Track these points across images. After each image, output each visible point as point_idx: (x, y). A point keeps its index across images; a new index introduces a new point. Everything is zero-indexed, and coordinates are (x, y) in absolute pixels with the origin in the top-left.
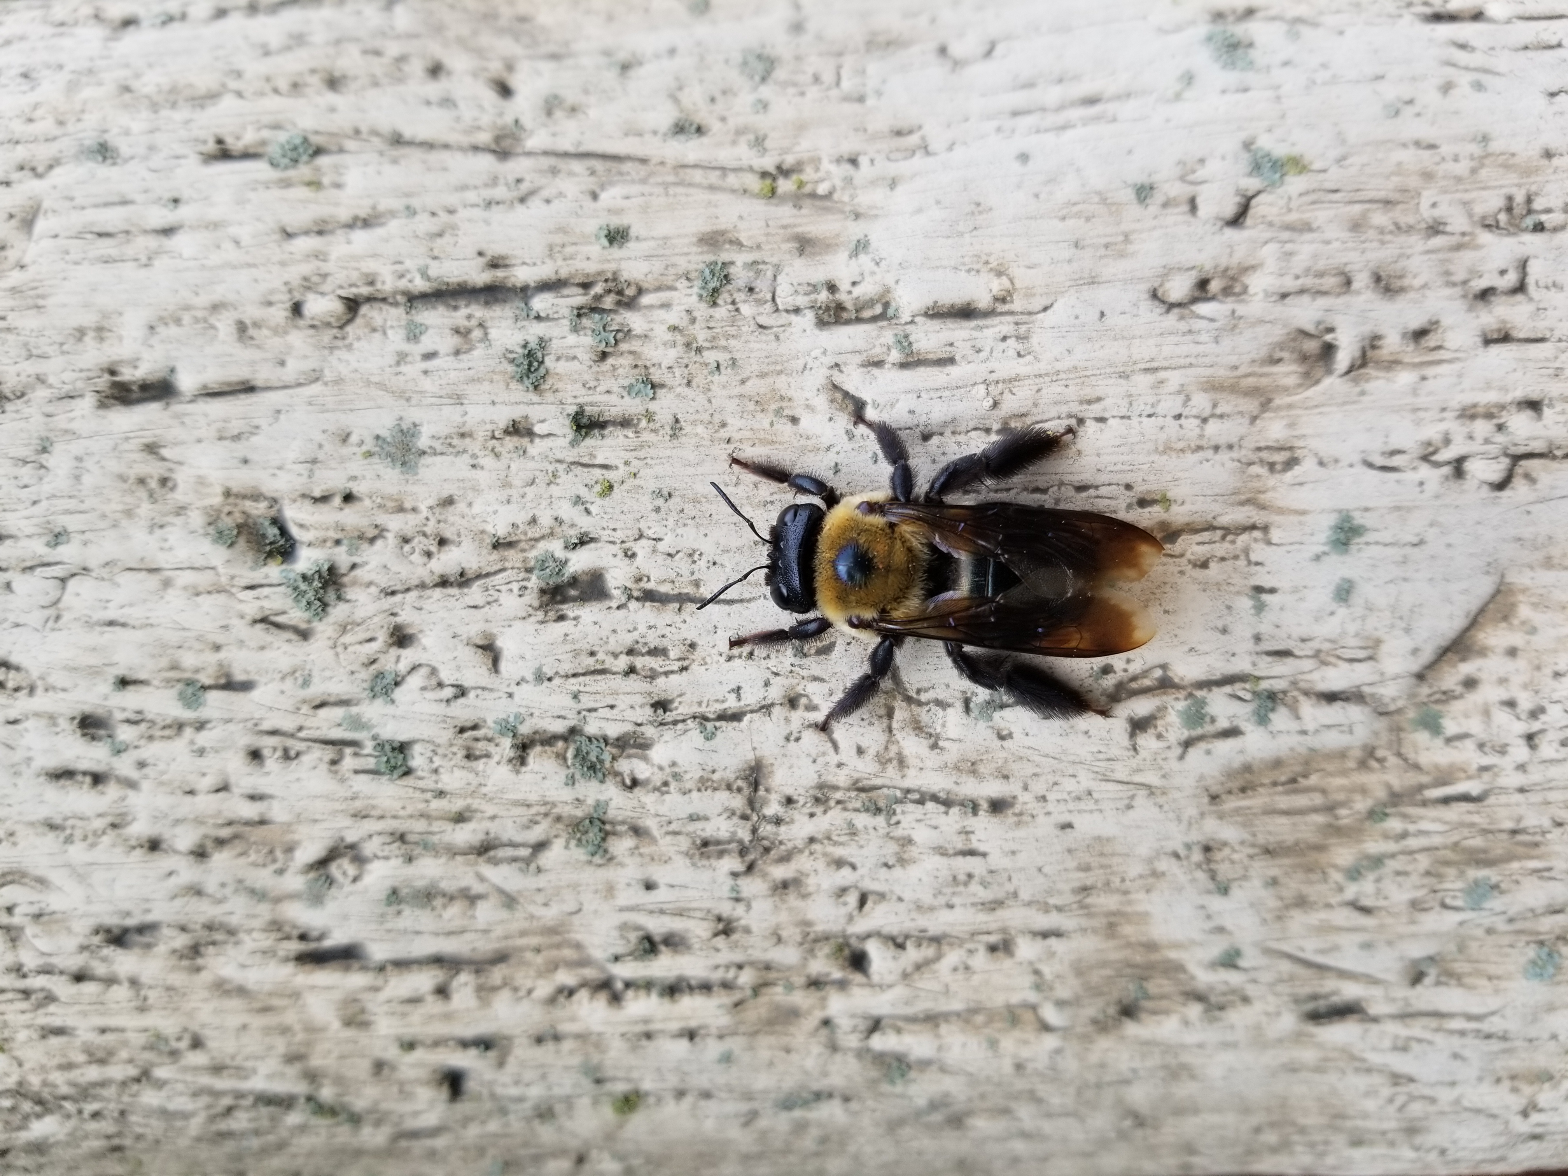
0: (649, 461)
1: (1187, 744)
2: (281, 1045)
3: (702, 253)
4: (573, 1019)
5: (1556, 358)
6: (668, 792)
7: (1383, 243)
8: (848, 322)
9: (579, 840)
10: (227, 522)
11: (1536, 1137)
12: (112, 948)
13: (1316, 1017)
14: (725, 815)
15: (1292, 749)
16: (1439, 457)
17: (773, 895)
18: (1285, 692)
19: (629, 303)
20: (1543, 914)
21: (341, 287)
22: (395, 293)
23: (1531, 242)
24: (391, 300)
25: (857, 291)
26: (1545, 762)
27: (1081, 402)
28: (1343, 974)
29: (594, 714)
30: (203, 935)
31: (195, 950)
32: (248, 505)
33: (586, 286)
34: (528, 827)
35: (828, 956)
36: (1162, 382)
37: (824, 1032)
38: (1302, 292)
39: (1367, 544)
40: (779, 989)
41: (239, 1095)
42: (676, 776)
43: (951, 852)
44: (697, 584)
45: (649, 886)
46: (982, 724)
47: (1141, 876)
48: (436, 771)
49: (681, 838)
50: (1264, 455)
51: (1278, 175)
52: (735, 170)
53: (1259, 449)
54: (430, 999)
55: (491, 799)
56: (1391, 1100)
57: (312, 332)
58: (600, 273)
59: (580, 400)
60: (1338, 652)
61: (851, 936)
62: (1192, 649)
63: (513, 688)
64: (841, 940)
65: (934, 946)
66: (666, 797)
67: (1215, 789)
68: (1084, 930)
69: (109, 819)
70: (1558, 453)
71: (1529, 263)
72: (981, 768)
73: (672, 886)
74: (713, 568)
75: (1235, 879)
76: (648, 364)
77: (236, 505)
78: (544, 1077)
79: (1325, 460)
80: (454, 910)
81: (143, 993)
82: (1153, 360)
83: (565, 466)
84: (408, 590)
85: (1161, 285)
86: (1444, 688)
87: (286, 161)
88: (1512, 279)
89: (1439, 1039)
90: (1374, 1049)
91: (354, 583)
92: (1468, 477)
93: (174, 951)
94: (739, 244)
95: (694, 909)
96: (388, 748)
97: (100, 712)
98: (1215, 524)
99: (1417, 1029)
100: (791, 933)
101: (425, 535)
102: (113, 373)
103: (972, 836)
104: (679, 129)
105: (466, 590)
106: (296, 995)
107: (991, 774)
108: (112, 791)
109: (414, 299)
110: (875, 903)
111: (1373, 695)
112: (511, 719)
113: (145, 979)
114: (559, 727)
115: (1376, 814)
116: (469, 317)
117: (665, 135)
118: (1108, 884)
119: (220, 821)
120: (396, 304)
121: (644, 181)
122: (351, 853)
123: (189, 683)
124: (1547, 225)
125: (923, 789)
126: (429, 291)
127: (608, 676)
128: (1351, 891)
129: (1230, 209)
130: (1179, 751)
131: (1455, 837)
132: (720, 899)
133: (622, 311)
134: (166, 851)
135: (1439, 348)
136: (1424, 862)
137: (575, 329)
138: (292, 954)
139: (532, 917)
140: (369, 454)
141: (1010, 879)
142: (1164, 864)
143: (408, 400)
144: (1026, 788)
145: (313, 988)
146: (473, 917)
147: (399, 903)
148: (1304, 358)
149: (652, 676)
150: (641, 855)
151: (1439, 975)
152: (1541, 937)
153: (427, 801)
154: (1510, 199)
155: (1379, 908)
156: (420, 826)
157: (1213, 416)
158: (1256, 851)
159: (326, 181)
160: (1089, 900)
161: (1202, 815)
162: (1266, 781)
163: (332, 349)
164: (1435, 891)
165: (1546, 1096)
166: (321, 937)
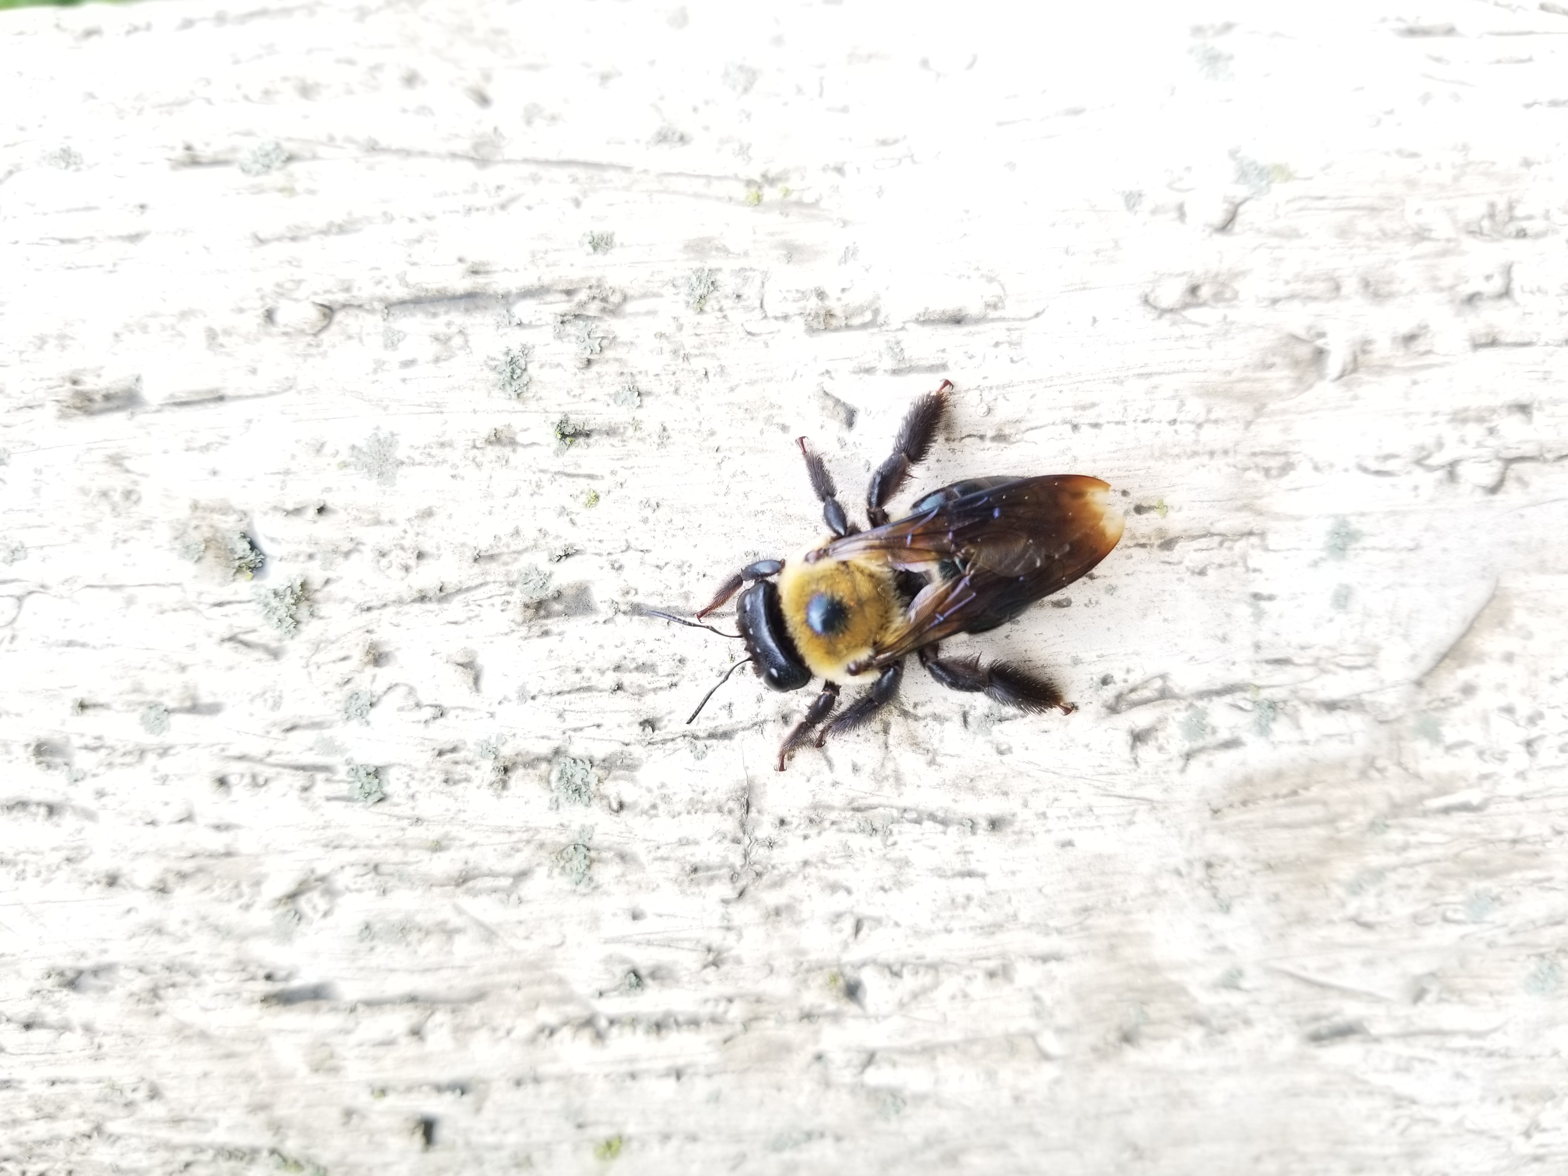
0: (635, 470)
1: (1188, 756)
2: (244, 1093)
3: (688, 260)
4: (554, 1060)
5: (1544, 361)
6: (656, 816)
7: (1370, 249)
8: (837, 329)
9: (563, 868)
10: (195, 537)
11: (1537, 1159)
12: (65, 991)
13: (1317, 1038)
14: (716, 839)
15: (1293, 760)
16: (1432, 461)
17: (765, 923)
18: (1285, 702)
19: (614, 311)
20: (1543, 926)
21: (316, 294)
22: (372, 300)
23: (1513, 249)
24: (367, 307)
25: (846, 298)
26: (1544, 768)
27: (1076, 408)
28: (1345, 993)
29: (579, 734)
30: (163, 976)
31: (155, 993)
32: (216, 518)
33: (569, 293)
34: (509, 856)
35: (821, 987)
36: (1156, 387)
37: (817, 1067)
38: (1292, 297)
39: (1364, 549)
40: (771, 1023)
41: (199, 1149)
42: (665, 798)
43: (949, 873)
44: (686, 597)
45: (635, 917)
46: (980, 739)
47: (1142, 895)
48: (413, 796)
49: (670, 864)
50: (1260, 460)
51: (1264, 183)
52: (719, 178)
53: (1254, 454)
54: (404, 1041)
55: (471, 826)
56: (1393, 1124)
57: (285, 339)
58: (583, 280)
59: (566, 409)
60: (1337, 660)
61: (845, 965)
62: (1192, 658)
63: (495, 708)
64: (835, 970)
65: (932, 973)
66: (654, 820)
67: (1217, 803)
68: (1085, 953)
69: (64, 853)
70: (1549, 456)
71: (1514, 269)
72: (980, 785)
73: (661, 916)
74: (703, 580)
75: (1238, 897)
76: (635, 371)
77: (203, 518)
78: (522, 1123)
79: (1320, 465)
80: (431, 945)
81: (97, 1041)
82: (1146, 365)
83: (549, 475)
84: (385, 605)
85: (1152, 291)
86: (1443, 696)
87: (258, 167)
88: (1497, 284)
89: (1442, 1058)
90: (1377, 1070)
91: (328, 599)
92: (1462, 481)
93: (131, 995)
94: (727, 251)
95: (683, 940)
96: (362, 773)
97: (57, 738)
98: (1213, 530)
99: (1419, 1048)
100: (785, 962)
101: (402, 548)
102: (75, 382)
103: (970, 856)
104: (663, 138)
105: (445, 606)
106: (261, 1039)
107: (990, 791)
108: (68, 821)
109: (390, 306)
110: (871, 929)
111: (1373, 703)
112: (493, 741)
113: (99, 1025)
114: (544, 748)
115: (1376, 826)
116: (449, 324)
117: (648, 143)
118: (1108, 904)
119: (183, 854)
120: (372, 311)
121: (627, 189)
122: (321, 886)
123: (152, 706)
124: (1529, 232)
125: (921, 808)
126: (407, 297)
127: (595, 694)
128: (1353, 906)
129: (1218, 217)
130: (1180, 763)
131: (1455, 849)
132: (710, 928)
133: (606, 318)
134: (124, 887)
135: (1428, 352)
136: (1425, 874)
137: (559, 336)
138: (258, 996)
139: (512, 951)
140: (345, 465)
141: (1009, 900)
142: (1164, 883)
143: (386, 408)
144: (1025, 805)
145: (279, 1031)
146: (450, 953)
147: (373, 939)
148: (1296, 363)
149: (640, 693)
150: (627, 883)
151: (1440, 992)
152: (1542, 950)
153: (403, 829)
154: (1492, 205)
155: (1381, 924)
156: (395, 855)
157: (1207, 421)
158: (1258, 866)
159: (299, 187)
160: (1089, 922)
161: (1204, 830)
162: (1268, 793)
163: (306, 356)
164: (1436, 905)
165: (1549, 1116)
166: (288, 977)
